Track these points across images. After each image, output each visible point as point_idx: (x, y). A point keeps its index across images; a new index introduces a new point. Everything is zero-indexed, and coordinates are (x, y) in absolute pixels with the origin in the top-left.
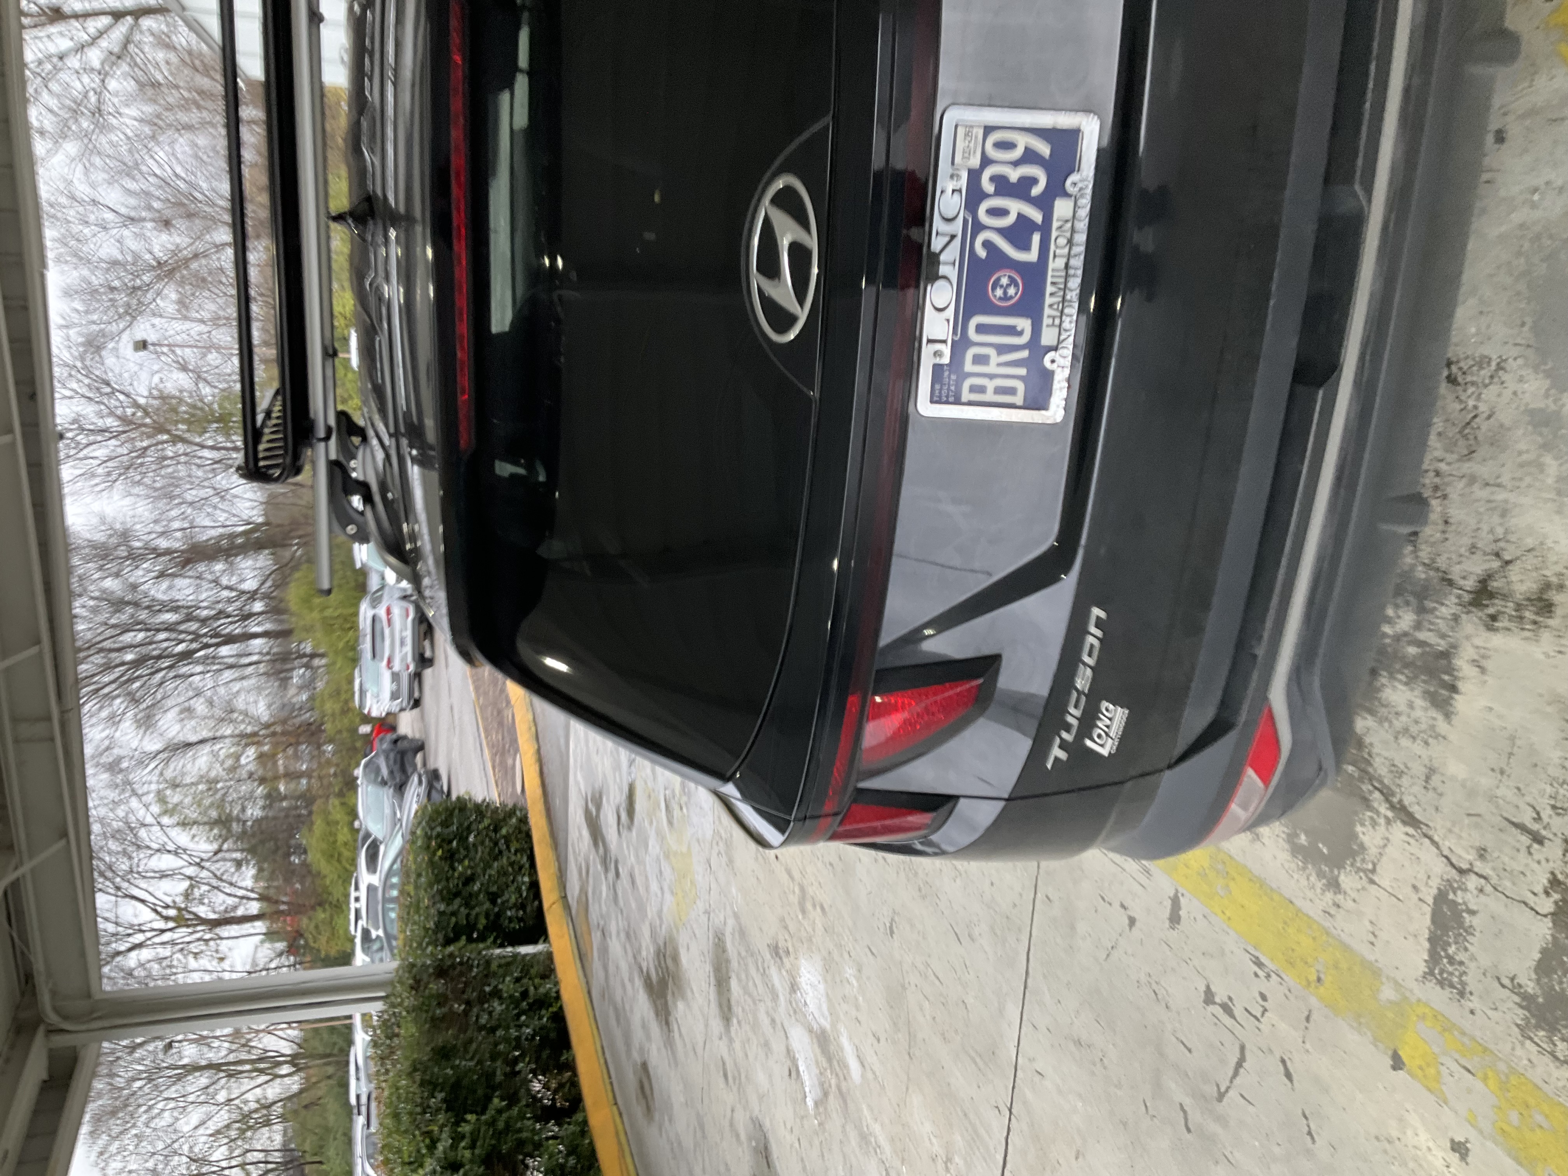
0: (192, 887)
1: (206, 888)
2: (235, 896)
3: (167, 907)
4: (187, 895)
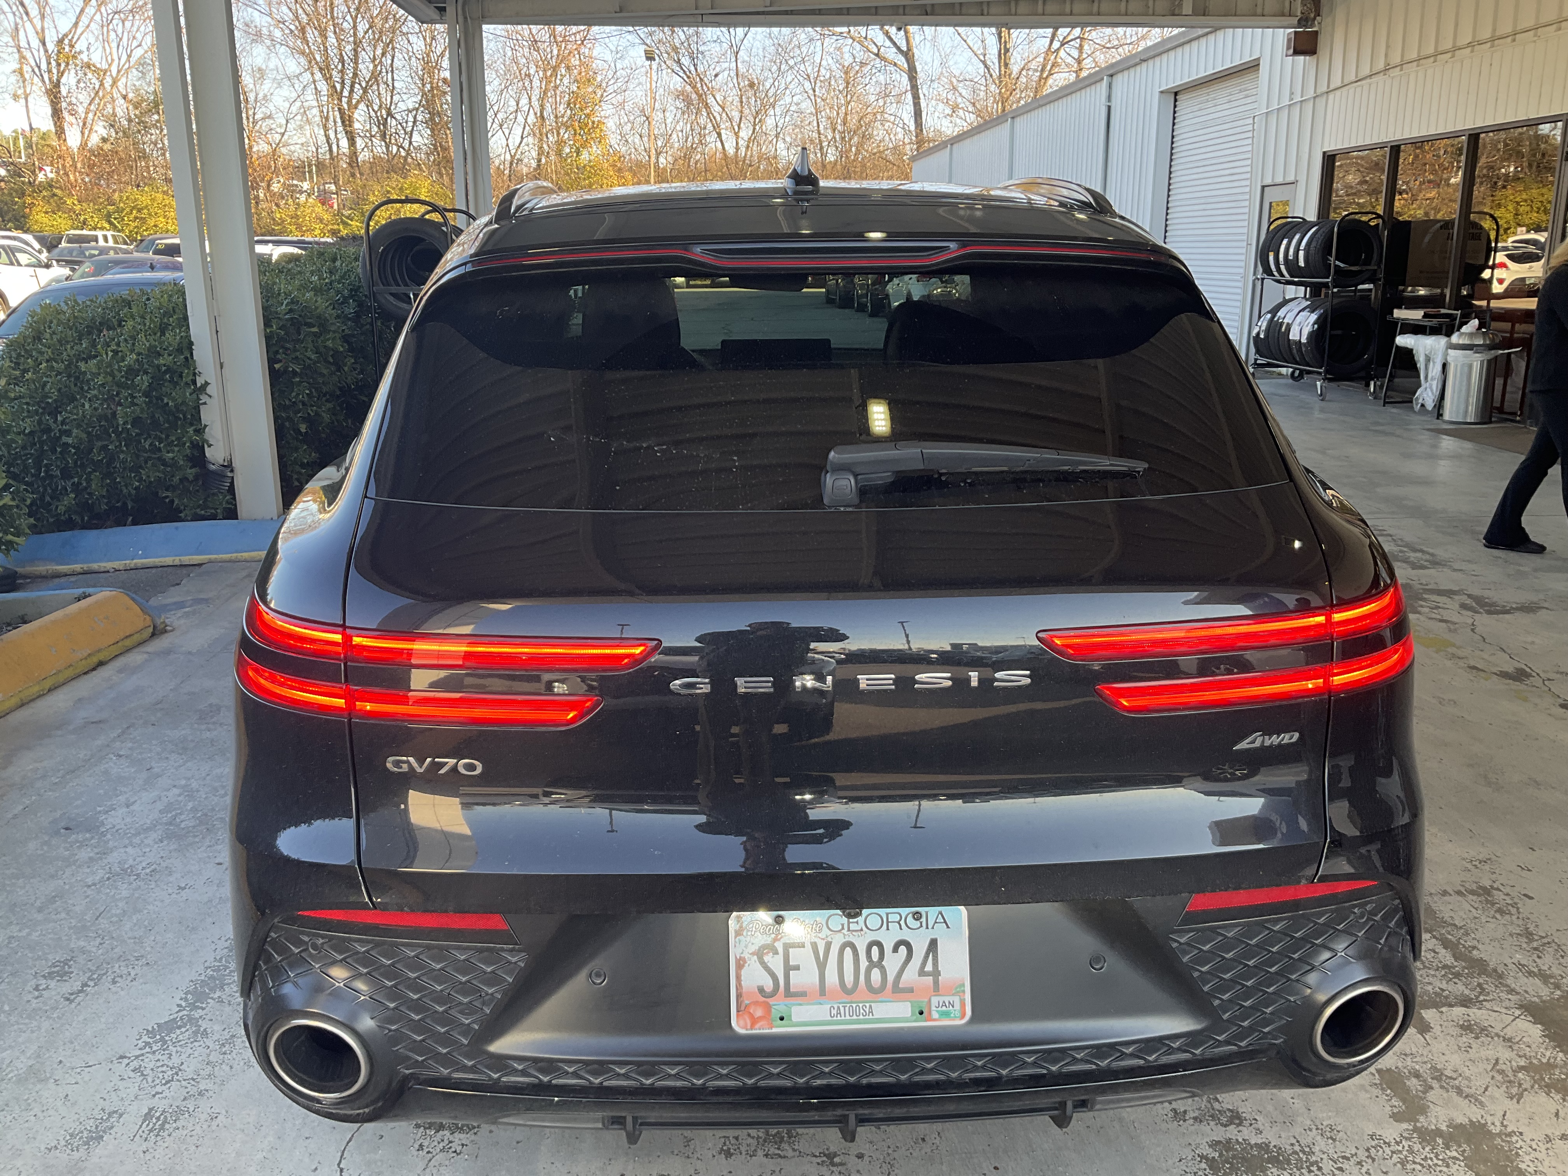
1: (97, 87)
3: (72, 46)
4: (88, 66)
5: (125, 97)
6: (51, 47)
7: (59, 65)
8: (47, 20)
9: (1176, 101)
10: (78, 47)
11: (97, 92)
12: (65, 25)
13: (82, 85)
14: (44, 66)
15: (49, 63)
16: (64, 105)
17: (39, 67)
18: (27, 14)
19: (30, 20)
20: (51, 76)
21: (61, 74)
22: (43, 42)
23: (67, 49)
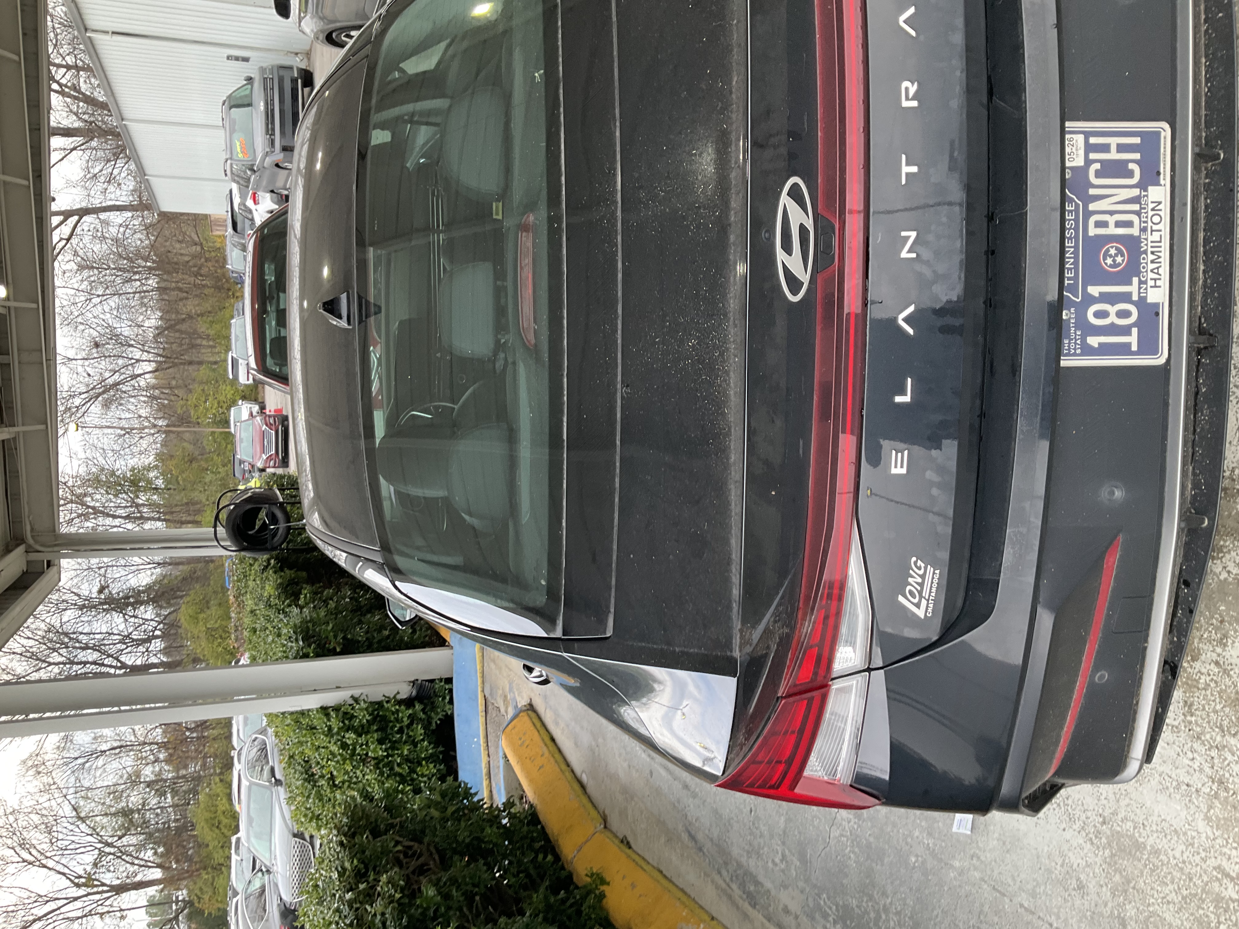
0: (100, 856)
1: (113, 857)
6: (81, 892)
7: (96, 886)
8: (59, 895)
10: (81, 873)
11: (118, 857)
13: (112, 869)
14: (97, 897)
15: (94, 893)
16: (128, 881)
17: (98, 901)
18: (55, 911)
19: (59, 908)
20: (103, 892)
21: (103, 885)
22: (76, 899)
23: (83, 880)
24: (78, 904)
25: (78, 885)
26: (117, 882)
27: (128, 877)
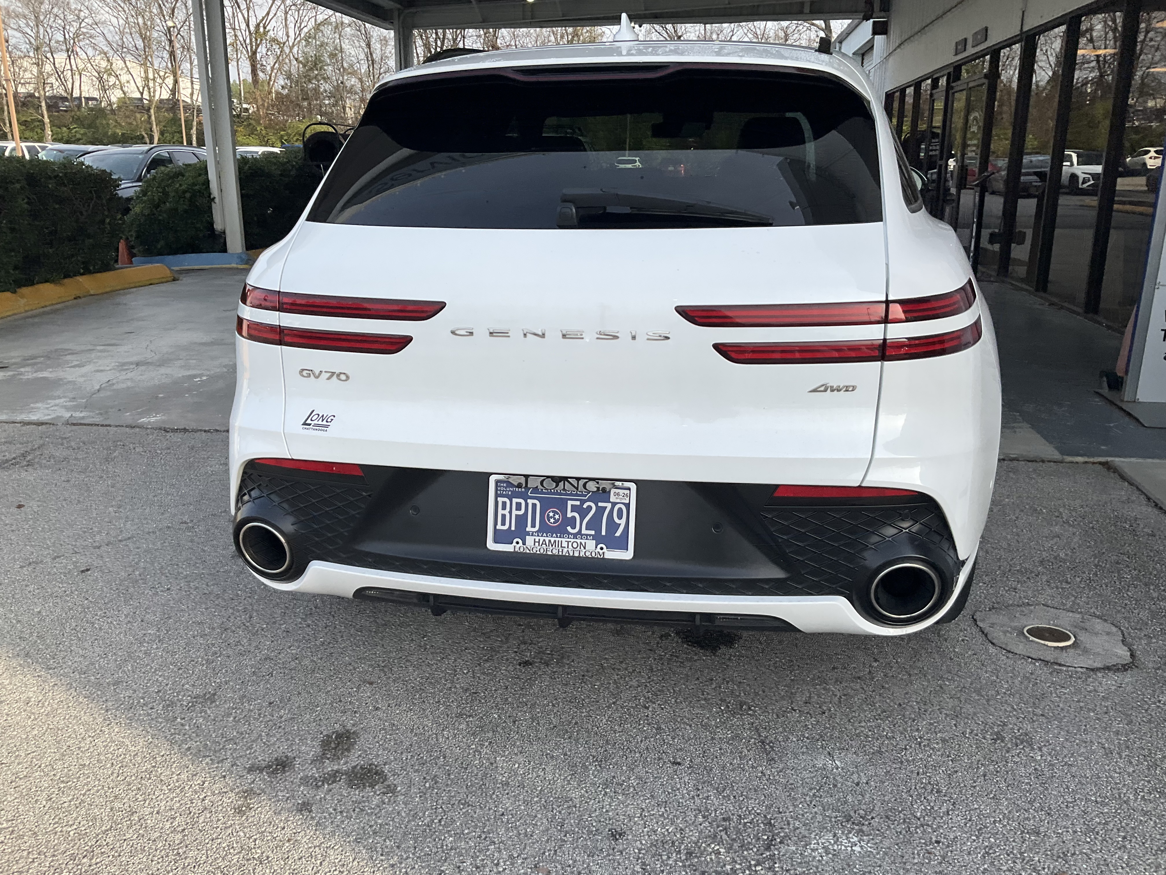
0: (279, 43)
2: (272, 71)
3: (265, 28)
4: (274, 40)
5: (297, 59)
6: (252, 28)
7: (256, 40)
8: (251, 12)
9: (863, 59)
10: (268, 28)
11: (278, 58)
12: (261, 14)
13: (269, 53)
14: (248, 41)
15: (251, 40)
16: (259, 66)
17: (245, 41)
18: (239, 7)
19: (241, 11)
20: (252, 47)
21: (257, 46)
22: (248, 25)
23: (262, 30)
24: (243, 26)
25: (258, 25)
26: (258, 56)
27: (262, 65)
